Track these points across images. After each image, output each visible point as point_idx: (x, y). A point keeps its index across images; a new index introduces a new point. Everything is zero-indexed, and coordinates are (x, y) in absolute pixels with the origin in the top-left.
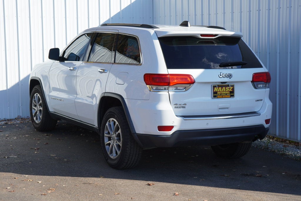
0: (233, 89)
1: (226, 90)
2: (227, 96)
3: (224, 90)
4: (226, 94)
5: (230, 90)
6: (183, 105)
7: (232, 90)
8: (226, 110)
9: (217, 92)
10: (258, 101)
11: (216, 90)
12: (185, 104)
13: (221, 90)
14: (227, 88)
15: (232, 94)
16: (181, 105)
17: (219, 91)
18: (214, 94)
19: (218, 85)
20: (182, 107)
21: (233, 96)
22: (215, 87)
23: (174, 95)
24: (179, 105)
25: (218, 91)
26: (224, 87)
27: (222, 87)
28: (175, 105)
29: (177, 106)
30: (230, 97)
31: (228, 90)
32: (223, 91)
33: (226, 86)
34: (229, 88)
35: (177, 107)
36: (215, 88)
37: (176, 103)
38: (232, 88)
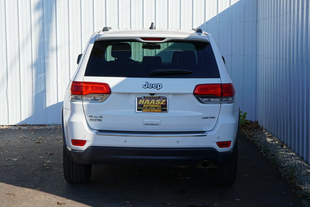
0: (166, 102)
1: (156, 103)
2: (156, 110)
3: (154, 103)
4: (156, 108)
5: (161, 103)
6: (99, 117)
7: (164, 104)
8: (157, 126)
9: (143, 105)
10: (205, 118)
11: (141, 102)
12: (101, 117)
13: (148, 103)
14: (157, 101)
15: (164, 108)
16: (96, 117)
17: (147, 104)
18: (138, 107)
19: (144, 97)
20: (98, 120)
21: (165, 110)
22: (141, 98)
23: (88, 105)
24: (95, 117)
25: (145, 103)
26: (153, 99)
27: (150, 99)
28: (90, 117)
29: (92, 118)
30: (162, 112)
31: (159, 103)
32: (152, 104)
33: (156, 98)
34: (160, 100)
35: (93, 120)
36: (141, 100)
37: (91, 115)
38: (164, 101)
